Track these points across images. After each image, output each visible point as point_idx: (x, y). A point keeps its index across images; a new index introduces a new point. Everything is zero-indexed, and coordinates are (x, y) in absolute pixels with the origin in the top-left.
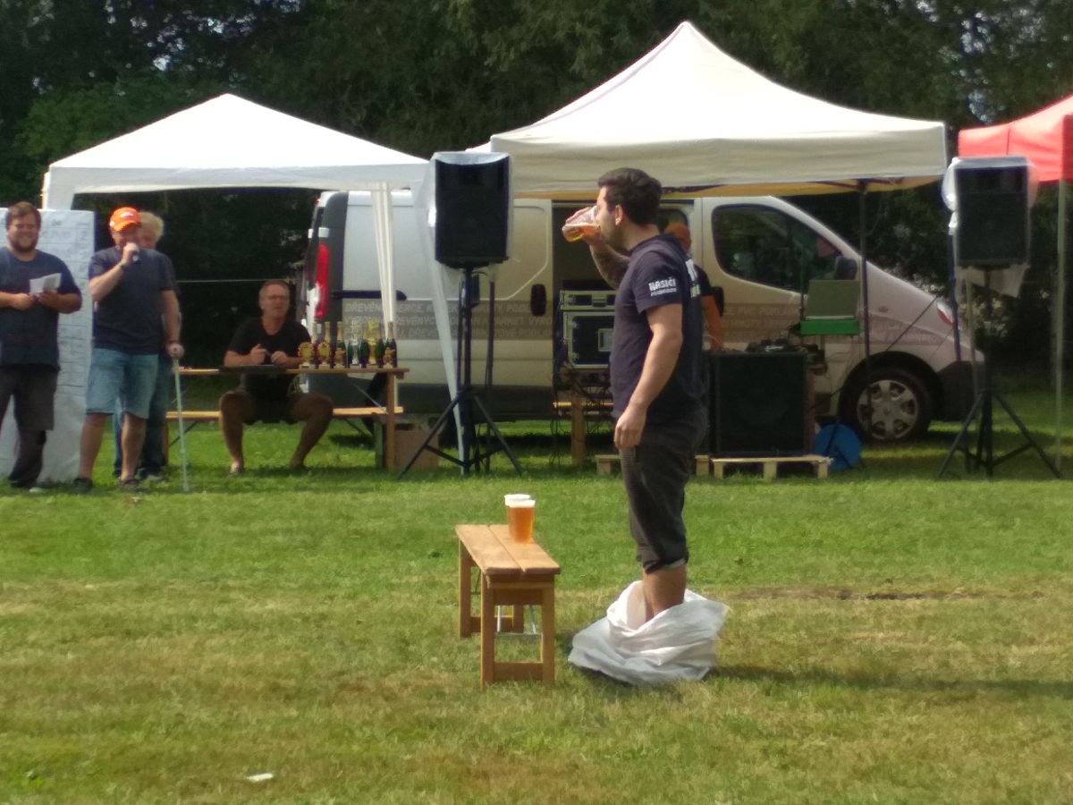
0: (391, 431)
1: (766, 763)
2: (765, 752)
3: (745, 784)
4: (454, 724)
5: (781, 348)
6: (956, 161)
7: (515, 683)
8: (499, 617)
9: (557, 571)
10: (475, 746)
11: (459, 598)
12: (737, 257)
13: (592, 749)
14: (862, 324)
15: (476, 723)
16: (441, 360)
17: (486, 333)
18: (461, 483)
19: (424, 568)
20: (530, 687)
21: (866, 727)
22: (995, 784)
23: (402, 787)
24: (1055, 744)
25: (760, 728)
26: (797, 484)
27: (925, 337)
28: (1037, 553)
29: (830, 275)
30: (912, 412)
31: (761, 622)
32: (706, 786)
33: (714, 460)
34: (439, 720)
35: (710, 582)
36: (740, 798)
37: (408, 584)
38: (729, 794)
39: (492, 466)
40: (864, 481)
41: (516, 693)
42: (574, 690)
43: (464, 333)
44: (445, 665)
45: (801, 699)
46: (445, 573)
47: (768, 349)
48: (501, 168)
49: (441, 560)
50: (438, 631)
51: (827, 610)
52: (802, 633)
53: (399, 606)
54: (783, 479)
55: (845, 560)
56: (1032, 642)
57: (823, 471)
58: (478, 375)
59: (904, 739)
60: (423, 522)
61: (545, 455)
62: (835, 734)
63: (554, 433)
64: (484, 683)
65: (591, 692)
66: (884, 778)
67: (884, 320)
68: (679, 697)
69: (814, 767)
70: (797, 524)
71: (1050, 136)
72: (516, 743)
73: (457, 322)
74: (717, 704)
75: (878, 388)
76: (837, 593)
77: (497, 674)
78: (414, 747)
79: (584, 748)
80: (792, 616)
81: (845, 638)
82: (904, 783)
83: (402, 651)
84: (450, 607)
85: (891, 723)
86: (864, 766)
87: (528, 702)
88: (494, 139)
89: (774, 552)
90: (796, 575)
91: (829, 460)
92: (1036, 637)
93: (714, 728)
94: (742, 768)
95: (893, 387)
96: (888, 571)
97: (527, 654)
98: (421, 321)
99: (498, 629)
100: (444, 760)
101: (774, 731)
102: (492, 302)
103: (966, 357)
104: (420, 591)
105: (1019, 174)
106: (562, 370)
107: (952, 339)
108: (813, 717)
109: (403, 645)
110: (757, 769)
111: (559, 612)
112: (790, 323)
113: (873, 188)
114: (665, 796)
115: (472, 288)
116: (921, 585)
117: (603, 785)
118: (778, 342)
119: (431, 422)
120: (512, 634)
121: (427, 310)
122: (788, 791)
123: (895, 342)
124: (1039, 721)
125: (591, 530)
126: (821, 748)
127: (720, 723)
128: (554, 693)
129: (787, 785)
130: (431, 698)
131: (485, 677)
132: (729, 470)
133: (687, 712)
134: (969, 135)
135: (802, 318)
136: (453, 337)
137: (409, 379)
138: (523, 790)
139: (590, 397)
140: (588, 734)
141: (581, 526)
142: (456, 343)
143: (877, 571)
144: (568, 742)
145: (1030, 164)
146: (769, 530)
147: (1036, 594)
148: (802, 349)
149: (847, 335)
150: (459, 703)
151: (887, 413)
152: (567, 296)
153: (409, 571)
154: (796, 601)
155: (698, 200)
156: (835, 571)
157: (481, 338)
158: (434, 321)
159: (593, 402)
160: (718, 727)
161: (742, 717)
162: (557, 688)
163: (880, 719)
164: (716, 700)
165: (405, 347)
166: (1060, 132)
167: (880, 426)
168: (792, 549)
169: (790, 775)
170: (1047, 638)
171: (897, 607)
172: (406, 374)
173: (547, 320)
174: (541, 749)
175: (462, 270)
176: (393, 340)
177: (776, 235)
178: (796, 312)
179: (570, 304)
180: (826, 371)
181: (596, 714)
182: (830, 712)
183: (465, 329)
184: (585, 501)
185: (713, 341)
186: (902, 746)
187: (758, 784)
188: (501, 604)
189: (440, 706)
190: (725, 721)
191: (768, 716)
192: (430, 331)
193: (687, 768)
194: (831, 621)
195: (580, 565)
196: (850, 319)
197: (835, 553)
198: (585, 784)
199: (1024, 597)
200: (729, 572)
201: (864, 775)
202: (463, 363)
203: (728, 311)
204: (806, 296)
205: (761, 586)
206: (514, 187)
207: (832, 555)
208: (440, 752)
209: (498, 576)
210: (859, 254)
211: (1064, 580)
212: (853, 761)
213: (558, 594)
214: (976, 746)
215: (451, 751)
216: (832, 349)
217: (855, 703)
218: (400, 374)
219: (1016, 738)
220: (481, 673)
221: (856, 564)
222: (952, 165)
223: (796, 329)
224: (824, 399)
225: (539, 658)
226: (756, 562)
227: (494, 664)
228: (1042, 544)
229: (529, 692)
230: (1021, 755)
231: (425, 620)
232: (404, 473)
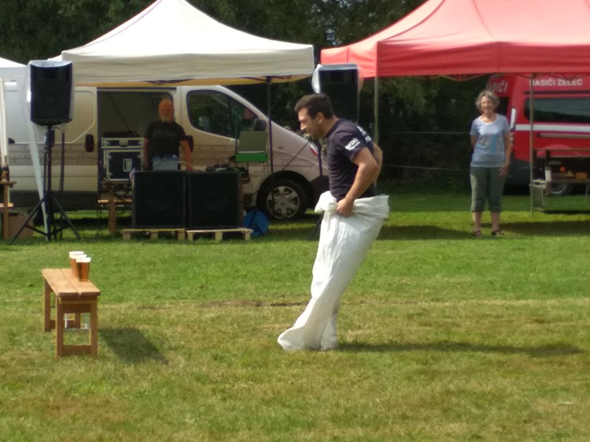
0: (6, 217)
1: (214, 397)
2: (214, 391)
3: (202, 409)
4: (40, 380)
5: (225, 169)
6: (319, 66)
7: (75, 357)
8: (66, 320)
9: (98, 294)
10: (52, 392)
11: (44, 310)
12: (200, 119)
13: (117, 392)
14: (269, 155)
15: (52, 379)
16: (34, 177)
17: (60, 161)
18: (46, 245)
19: (25, 293)
20: (83, 358)
21: (269, 376)
22: (338, 405)
23: (10, 416)
24: (370, 383)
25: (211, 378)
26: (233, 243)
27: (303, 163)
28: (363, 280)
29: (252, 129)
30: (296, 204)
31: (213, 320)
32: (181, 411)
33: (188, 231)
34: (32, 378)
35: (185, 299)
36: (199, 417)
37: (15, 303)
38: (194, 415)
39: (64, 236)
40: (270, 241)
41: (76, 362)
42: (108, 359)
43: (47, 162)
44: (36, 347)
45: (233, 362)
46: (36, 295)
47: (217, 169)
48: (68, 69)
49: (34, 288)
50: (32, 328)
51: (249, 313)
52: (235, 326)
53: (9, 315)
54: (226, 241)
55: (260, 285)
56: (359, 328)
57: (248, 237)
58: (55, 185)
59: (289, 382)
60: (24, 268)
61: (94, 229)
62: (252, 381)
63: (99, 217)
64: (57, 357)
65: (118, 361)
66: (278, 404)
67: (281, 153)
68: (167, 362)
69: (240, 399)
70: (233, 266)
71: (370, 53)
72: (76, 390)
73: (43, 156)
74: (187, 366)
75: (278, 191)
76: (254, 303)
77: (65, 351)
78: (17, 393)
79: (113, 392)
80: (229, 316)
81: (258, 328)
82: (289, 406)
83: (11, 339)
84: (39, 315)
85: (282, 373)
86: (267, 398)
87: (82, 367)
88: (64, 53)
89: (220, 281)
90: (232, 293)
91: (251, 231)
92: (361, 325)
93: (186, 379)
94: (201, 400)
95: (286, 190)
96: (283, 291)
97: (82, 340)
98: (23, 155)
99: (66, 326)
100: (34, 399)
101: (219, 379)
102: (63, 145)
103: (324, 174)
104: (22, 306)
105: (353, 73)
106: (103, 182)
107: (317, 164)
108: (240, 371)
109: (12, 337)
110: (209, 400)
111: (100, 316)
112: (229, 156)
113: (274, 81)
114: (158, 417)
115: (51, 137)
116: (300, 298)
117: (124, 412)
118: (223, 166)
119: (29, 211)
120: (73, 329)
121: (26, 148)
122: (227, 413)
123: (287, 165)
124: (362, 370)
125: (119, 271)
126: (244, 388)
127: (189, 376)
128: (97, 362)
129: (225, 408)
130: (27, 365)
131: (58, 354)
132: (196, 237)
133: (171, 370)
134: (326, 52)
135: (237, 152)
136: (41, 164)
137: (16, 188)
138: (79, 416)
139: (119, 197)
140: (115, 384)
141: (114, 269)
142: (43, 167)
143: (276, 291)
144: (104, 389)
145: (359, 68)
146: (218, 269)
147: (362, 302)
148: (236, 169)
149: (261, 162)
150: (43, 368)
151: (283, 204)
152: (105, 141)
153: (16, 295)
154: (232, 308)
155: (178, 88)
156: (253, 291)
157: (56, 164)
158: (30, 155)
159: (121, 199)
160: (188, 378)
161: (201, 372)
162: (99, 359)
163: (277, 372)
164: (187, 362)
165: (14, 170)
166: (375, 50)
167: (279, 212)
168: (230, 280)
169: (227, 404)
170: (367, 326)
171: (287, 310)
172: (15, 185)
173: (94, 154)
174: (89, 393)
175: (46, 126)
176: (7, 166)
177: (222, 107)
178: (233, 149)
179: (107, 145)
180: (249, 182)
181: (120, 372)
182: (249, 368)
183: (48, 160)
184: (116, 255)
185: (187, 166)
186: (288, 387)
187: (210, 408)
188: (68, 313)
189: (32, 370)
190: (192, 375)
191: (216, 371)
192: (28, 161)
193: (171, 402)
194: (251, 319)
195: (113, 290)
196: (262, 153)
197: (254, 281)
198: (114, 411)
199: (356, 304)
200: (195, 292)
201: (268, 403)
202: (47, 179)
203: (196, 148)
204: (238, 141)
205: (213, 300)
206: (75, 80)
207: (252, 282)
208: (32, 396)
209: (66, 297)
210: (268, 117)
211: (377, 294)
212: (261, 395)
213: (100, 306)
214: (328, 385)
215: (39, 395)
216: (252, 169)
217: (263, 363)
218: (11, 185)
219: (350, 380)
220: (55, 351)
221: (265, 287)
222: (317, 69)
223: (232, 159)
224: (249, 197)
225: (88, 343)
226: (210, 287)
227: (63, 346)
228: (365, 274)
229: (83, 361)
230: (353, 389)
231: (25, 322)
232: (13, 240)
